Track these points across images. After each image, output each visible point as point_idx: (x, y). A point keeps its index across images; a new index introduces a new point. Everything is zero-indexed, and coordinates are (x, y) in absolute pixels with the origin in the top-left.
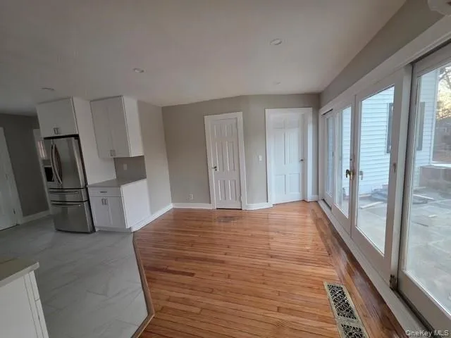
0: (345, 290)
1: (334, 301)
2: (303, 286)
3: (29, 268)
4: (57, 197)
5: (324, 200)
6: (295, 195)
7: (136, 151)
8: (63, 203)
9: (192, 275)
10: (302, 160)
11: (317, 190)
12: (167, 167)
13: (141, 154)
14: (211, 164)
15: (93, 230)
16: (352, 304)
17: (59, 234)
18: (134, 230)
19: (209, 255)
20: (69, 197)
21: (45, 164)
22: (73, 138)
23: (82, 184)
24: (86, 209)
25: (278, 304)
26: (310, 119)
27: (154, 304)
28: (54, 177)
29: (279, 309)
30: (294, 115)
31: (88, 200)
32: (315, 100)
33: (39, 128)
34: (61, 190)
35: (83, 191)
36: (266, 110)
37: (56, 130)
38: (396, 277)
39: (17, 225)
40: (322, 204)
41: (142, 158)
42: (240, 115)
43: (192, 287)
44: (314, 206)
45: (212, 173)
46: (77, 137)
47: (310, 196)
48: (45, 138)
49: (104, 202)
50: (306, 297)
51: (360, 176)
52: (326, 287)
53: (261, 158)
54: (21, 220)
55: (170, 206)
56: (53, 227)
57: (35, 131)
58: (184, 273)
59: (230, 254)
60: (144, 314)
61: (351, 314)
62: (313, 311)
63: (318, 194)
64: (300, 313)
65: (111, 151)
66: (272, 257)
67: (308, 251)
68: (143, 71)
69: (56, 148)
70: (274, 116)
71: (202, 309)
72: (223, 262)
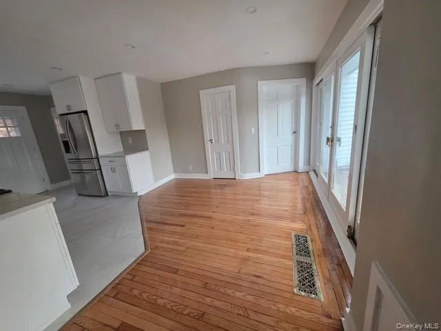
0: (309, 239)
1: (297, 246)
2: (273, 235)
3: (49, 200)
4: (75, 167)
5: (315, 171)
6: (287, 166)
7: (137, 124)
8: (80, 172)
9: (183, 226)
10: (294, 132)
11: (308, 161)
12: (168, 141)
13: (142, 128)
14: (207, 137)
15: (107, 195)
16: (311, 248)
17: (81, 197)
18: (139, 194)
19: (199, 213)
20: (85, 166)
21: (62, 138)
22: (83, 114)
23: (94, 154)
24: (99, 177)
25: (249, 246)
26: (304, 90)
27: (151, 244)
28: (71, 150)
29: (248, 250)
30: (287, 86)
31: (100, 169)
32: (309, 70)
33: (54, 107)
34: (78, 160)
35: (95, 161)
36: (259, 82)
37: (68, 107)
38: (352, 226)
39: (47, 191)
40: (312, 175)
41: (143, 132)
42: (232, 88)
43: (181, 235)
44: (304, 177)
45: (208, 145)
46: (85, 112)
47: (302, 167)
48: (61, 115)
49: (113, 170)
50: (273, 242)
51: (338, 143)
52: (293, 236)
53: (253, 129)
54: (49, 187)
55: (172, 177)
56: (75, 192)
57: (52, 109)
58: (177, 225)
59: (217, 212)
60: (142, 250)
61: (308, 254)
62: (275, 251)
63: (309, 165)
64: (265, 252)
65: (116, 125)
66: (252, 214)
67: (286, 210)
68: (134, 47)
69: (70, 124)
70: (266, 88)
71: (187, 248)
72: (210, 218)
